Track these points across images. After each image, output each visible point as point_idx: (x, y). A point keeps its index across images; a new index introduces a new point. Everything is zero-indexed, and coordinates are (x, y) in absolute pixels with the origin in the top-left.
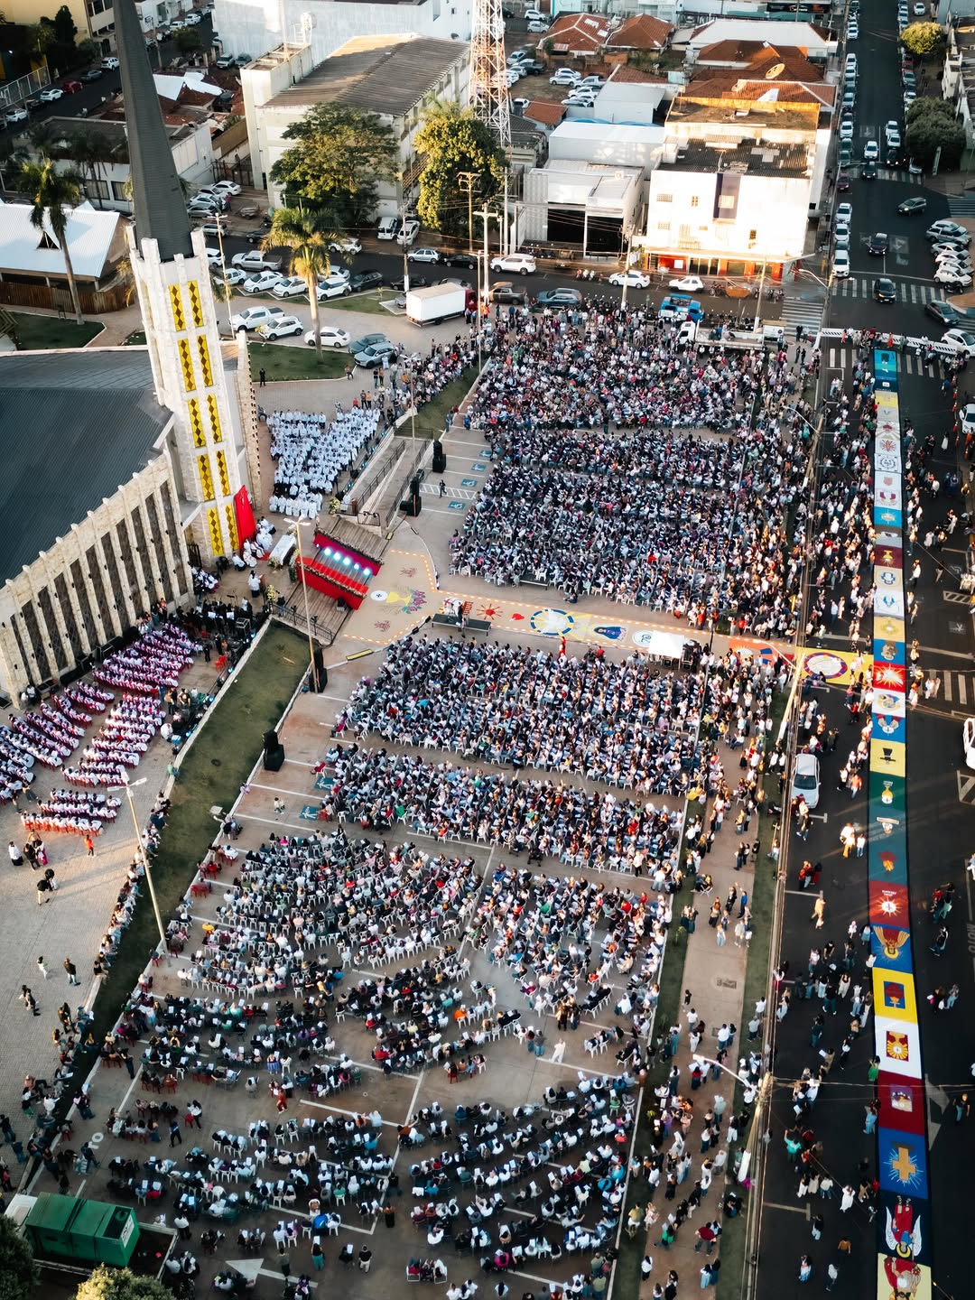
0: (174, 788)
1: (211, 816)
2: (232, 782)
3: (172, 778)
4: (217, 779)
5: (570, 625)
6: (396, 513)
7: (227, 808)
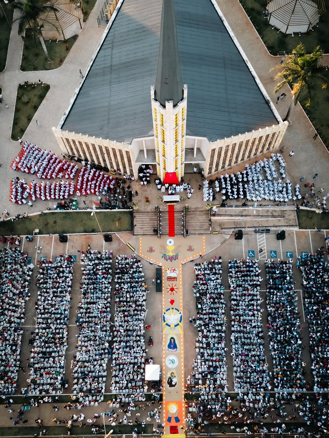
0: (37, 215)
1: (34, 230)
2: (51, 230)
3: (40, 213)
4: (49, 226)
5: (172, 326)
6: (233, 230)
7: (40, 233)
